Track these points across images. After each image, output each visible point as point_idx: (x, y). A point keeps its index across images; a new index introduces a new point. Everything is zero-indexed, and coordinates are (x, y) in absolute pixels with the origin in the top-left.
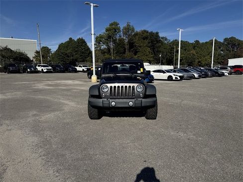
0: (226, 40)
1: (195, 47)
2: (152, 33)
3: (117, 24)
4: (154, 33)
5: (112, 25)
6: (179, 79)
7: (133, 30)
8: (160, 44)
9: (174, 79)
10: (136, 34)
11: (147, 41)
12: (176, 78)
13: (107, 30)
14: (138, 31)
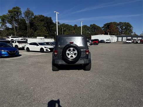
0: (91, 25)
1: (75, 28)
2: (47, 18)
3: (19, 9)
4: (48, 18)
5: (14, 8)
6: (49, 51)
7: (33, 14)
8: (53, 25)
9: (45, 51)
10: (35, 17)
11: (43, 23)
12: (47, 50)
13: (9, 12)
14: (37, 15)
